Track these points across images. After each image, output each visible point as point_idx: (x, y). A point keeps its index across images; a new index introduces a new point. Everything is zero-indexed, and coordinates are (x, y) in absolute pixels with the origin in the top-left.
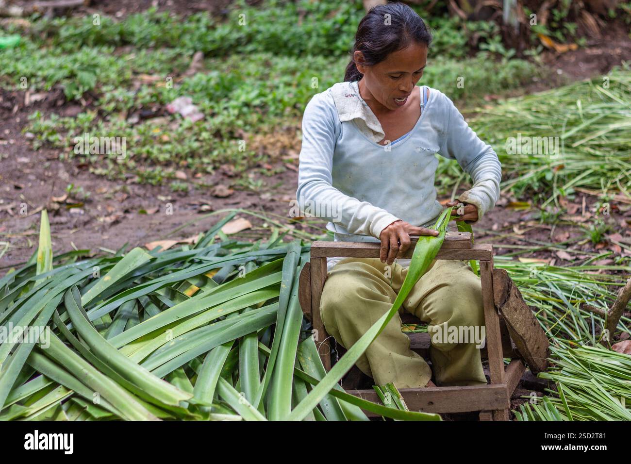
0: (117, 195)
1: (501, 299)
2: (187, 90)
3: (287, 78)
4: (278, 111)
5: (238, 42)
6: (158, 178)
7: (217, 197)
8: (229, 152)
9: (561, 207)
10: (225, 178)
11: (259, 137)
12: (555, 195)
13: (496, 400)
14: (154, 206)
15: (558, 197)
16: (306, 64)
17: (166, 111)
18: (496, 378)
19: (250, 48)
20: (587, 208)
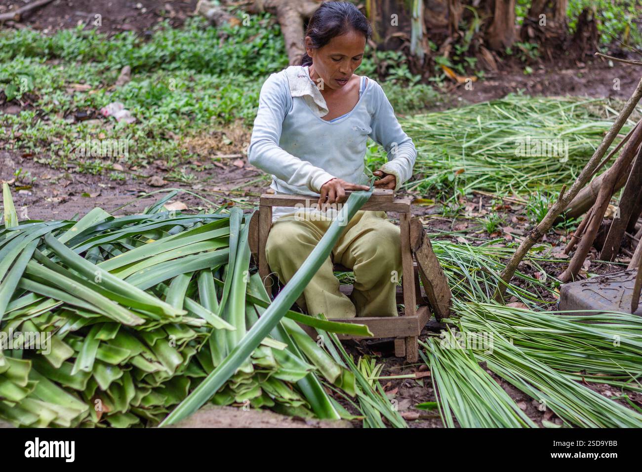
0: (60, 181)
1: (416, 244)
2: (118, 97)
3: (211, 91)
4: (205, 119)
5: (163, 59)
6: (98, 168)
7: (153, 186)
8: (163, 149)
9: (460, 205)
10: (159, 171)
11: (188, 139)
12: (456, 195)
13: (409, 328)
14: (96, 191)
15: (458, 197)
16: (228, 81)
17: (100, 114)
18: (409, 311)
19: (173, 65)
20: (483, 206)
